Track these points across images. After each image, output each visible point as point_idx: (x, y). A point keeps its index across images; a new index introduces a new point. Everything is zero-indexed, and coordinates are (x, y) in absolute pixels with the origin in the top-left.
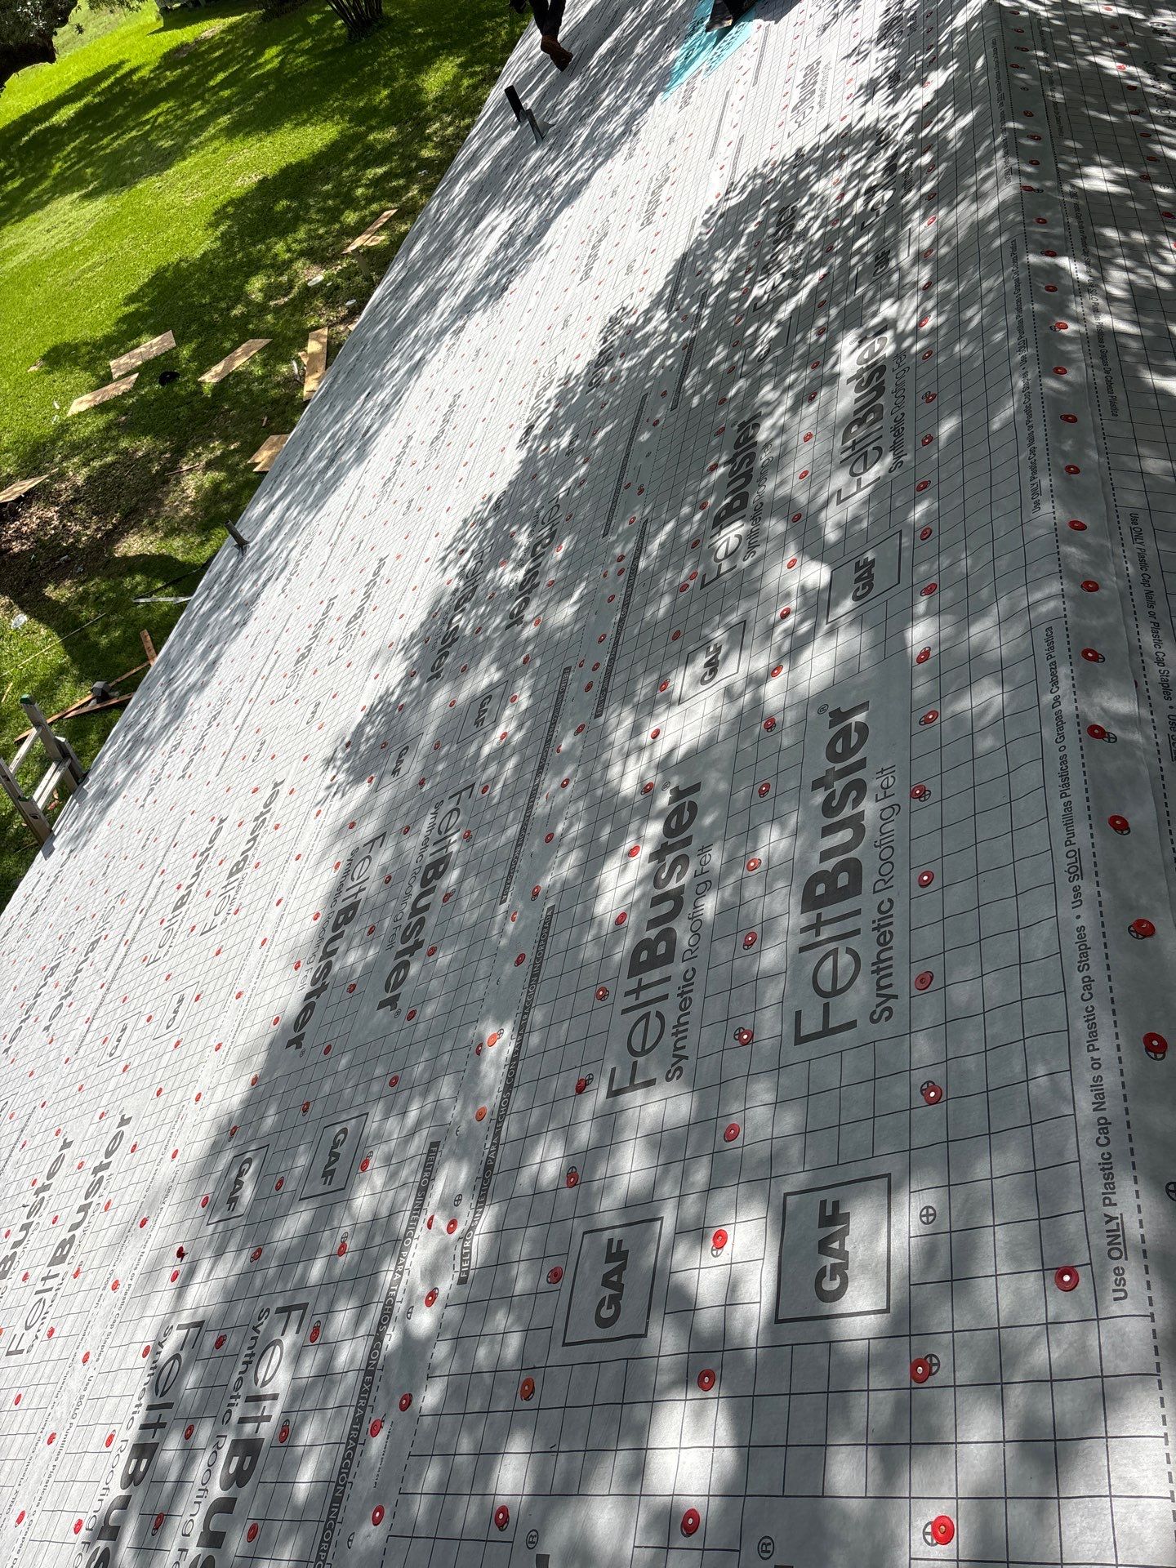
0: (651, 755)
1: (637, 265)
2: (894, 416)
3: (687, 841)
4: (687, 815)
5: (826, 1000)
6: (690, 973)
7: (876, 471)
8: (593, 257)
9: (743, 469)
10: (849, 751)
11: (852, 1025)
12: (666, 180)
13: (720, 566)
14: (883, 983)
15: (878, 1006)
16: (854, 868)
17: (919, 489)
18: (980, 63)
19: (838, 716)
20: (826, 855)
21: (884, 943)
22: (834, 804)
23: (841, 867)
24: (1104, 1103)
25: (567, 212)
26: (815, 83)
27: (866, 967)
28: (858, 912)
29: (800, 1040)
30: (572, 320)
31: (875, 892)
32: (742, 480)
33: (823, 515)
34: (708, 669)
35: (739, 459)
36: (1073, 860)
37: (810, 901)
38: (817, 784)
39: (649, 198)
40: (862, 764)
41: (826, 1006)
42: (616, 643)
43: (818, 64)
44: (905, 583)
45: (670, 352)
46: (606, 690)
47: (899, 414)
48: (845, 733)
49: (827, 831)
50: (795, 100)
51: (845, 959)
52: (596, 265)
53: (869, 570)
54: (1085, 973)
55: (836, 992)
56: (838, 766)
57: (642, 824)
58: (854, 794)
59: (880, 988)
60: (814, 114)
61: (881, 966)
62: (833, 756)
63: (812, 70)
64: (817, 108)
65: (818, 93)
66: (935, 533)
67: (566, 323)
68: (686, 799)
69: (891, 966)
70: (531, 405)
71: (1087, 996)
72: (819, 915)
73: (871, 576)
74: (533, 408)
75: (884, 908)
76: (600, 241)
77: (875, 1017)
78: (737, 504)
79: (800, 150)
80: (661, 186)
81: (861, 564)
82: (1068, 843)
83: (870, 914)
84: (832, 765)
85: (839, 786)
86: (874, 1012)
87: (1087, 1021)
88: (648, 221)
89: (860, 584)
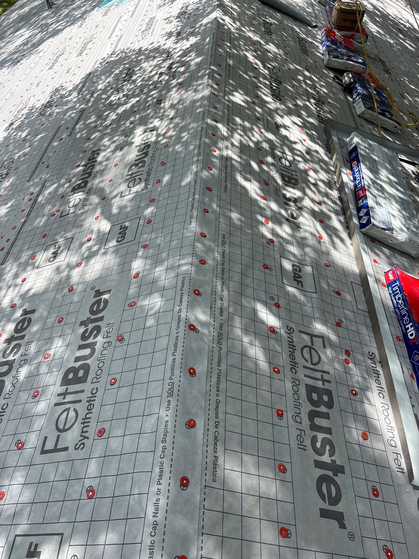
0: (20, 289)
1: (71, 71)
2: (149, 167)
3: (23, 337)
4: (26, 323)
5: (59, 433)
6: (6, 406)
7: (138, 188)
8: (56, 61)
9: (89, 171)
10: (99, 311)
11: (66, 449)
12: (91, 41)
13: (70, 210)
14: (85, 430)
15: (80, 441)
16: (86, 368)
17: (151, 201)
18: (208, 40)
19: (99, 293)
20: (77, 359)
21: (90, 410)
22: (87, 335)
23: (81, 367)
24: (157, 513)
25: (51, 39)
26: (152, 25)
27: (80, 420)
28: (83, 391)
29: (43, 452)
30: (41, 84)
31: (92, 383)
32: (87, 175)
33: (113, 201)
34: (53, 255)
35: (88, 166)
36: (170, 387)
37: (66, 381)
38: (82, 323)
39: (83, 45)
40: (101, 319)
41: (59, 436)
42: (19, 232)
43: (155, 18)
44: (137, 240)
45: (74, 111)
46: (9, 253)
47: (151, 166)
48: (98, 302)
49: (81, 347)
50: (143, 29)
51: (72, 414)
52: (56, 64)
53: (125, 231)
54: (164, 444)
55: (64, 430)
56: (93, 317)
57: (6, 323)
58: (95, 332)
59: (83, 432)
60: (148, 37)
61: (86, 421)
62: (92, 312)
63: (152, 20)
64: (150, 35)
65: (152, 29)
66: (152, 223)
67: (38, 85)
68: (28, 316)
69: (89, 422)
70: (15, 114)
71: (162, 456)
72: (67, 389)
73: (125, 233)
74: (15, 116)
75: (94, 392)
76: (60, 55)
77: (77, 447)
78: (83, 185)
79: (141, 48)
80: (88, 43)
81: (123, 227)
82: (171, 378)
83: (87, 394)
84: (90, 316)
85: (90, 326)
86: (77, 444)
87: (160, 469)
88: (80, 54)
89: (120, 236)
